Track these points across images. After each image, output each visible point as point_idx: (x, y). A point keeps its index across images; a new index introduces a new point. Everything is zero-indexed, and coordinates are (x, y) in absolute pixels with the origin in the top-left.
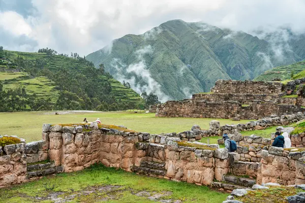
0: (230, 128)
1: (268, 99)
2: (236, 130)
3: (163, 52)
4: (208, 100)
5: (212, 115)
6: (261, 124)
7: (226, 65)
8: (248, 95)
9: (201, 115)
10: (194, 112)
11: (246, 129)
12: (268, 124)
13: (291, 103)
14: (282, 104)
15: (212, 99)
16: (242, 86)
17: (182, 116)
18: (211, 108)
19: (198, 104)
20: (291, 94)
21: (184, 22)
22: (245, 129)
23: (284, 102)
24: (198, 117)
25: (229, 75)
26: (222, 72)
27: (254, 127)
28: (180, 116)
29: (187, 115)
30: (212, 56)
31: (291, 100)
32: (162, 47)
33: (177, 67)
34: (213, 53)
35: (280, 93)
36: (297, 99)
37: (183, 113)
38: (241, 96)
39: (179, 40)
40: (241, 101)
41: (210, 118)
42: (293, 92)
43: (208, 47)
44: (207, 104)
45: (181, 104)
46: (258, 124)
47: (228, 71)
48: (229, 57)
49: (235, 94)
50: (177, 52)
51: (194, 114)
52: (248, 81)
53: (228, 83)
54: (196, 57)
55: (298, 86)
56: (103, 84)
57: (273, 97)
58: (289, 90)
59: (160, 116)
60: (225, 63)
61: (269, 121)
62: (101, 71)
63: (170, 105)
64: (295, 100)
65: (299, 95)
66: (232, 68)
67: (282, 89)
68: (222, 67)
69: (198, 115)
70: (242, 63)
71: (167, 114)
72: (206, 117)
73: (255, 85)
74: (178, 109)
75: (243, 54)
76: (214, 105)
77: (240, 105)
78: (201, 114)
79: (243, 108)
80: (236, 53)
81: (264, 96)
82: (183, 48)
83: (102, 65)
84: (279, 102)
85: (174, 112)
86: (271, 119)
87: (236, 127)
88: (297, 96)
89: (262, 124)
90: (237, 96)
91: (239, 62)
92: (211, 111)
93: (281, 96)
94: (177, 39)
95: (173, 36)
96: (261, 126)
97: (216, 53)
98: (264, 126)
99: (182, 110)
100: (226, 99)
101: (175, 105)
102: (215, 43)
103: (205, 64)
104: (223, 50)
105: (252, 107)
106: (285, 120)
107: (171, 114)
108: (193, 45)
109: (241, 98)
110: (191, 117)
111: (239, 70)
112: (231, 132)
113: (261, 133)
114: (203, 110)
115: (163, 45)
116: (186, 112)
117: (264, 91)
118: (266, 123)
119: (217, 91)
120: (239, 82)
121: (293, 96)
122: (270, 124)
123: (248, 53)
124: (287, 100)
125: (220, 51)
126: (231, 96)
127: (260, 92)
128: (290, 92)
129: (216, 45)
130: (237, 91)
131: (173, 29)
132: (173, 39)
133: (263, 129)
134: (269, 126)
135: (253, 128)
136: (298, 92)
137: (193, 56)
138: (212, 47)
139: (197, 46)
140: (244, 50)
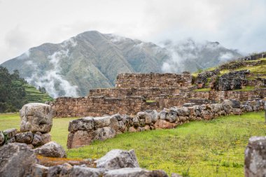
0: (90, 126)
1: (177, 93)
2: (107, 129)
3: (80, 60)
4: (108, 95)
6: (168, 117)
8: (154, 89)
9: (98, 114)
10: (90, 110)
11: (136, 127)
12: (182, 118)
13: (204, 97)
14: (193, 98)
15: (112, 95)
16: (147, 79)
18: (110, 105)
19: (94, 100)
20: (203, 87)
22: (132, 129)
23: (195, 96)
27: (154, 122)
29: (81, 114)
30: (126, 64)
31: (203, 94)
32: (79, 55)
33: (94, 74)
34: (127, 62)
35: (191, 86)
36: (209, 92)
37: (77, 112)
38: (146, 90)
39: (95, 49)
40: (146, 97)
42: (204, 85)
43: (122, 57)
44: (105, 100)
46: (163, 116)
48: (141, 66)
49: (140, 88)
50: (93, 60)
52: (153, 74)
53: (131, 76)
54: (111, 65)
55: (210, 78)
56: (16, 90)
57: (182, 90)
58: (199, 83)
61: (184, 112)
62: (16, 76)
64: (208, 94)
65: (212, 88)
67: (193, 82)
69: (94, 114)
71: (57, 113)
73: (162, 78)
74: (70, 107)
75: (153, 63)
76: (113, 101)
77: (144, 101)
78: (98, 112)
79: (148, 104)
81: (173, 90)
82: (99, 57)
83: (16, 71)
84: (189, 96)
85: (66, 111)
86: (186, 109)
87: (109, 122)
88: (209, 89)
89: (170, 117)
90: (141, 91)
92: (109, 108)
93: (191, 89)
94: (93, 48)
95: (89, 45)
96: (167, 120)
97: (129, 62)
98: (174, 122)
99: (76, 108)
100: (129, 94)
102: (128, 52)
104: (135, 59)
105: (158, 103)
106: (207, 112)
108: (108, 54)
109: (146, 93)
112: (94, 135)
113: (167, 135)
114: (101, 107)
115: (80, 53)
116: (80, 111)
117: (172, 85)
118: (178, 115)
119: (120, 85)
120: (143, 75)
121: (205, 89)
122: (184, 118)
123: (158, 62)
124: (198, 94)
125: (133, 60)
126: (134, 90)
127: (167, 86)
128: (201, 85)
129: (130, 55)
130: (142, 85)
131: (90, 39)
132: (90, 49)
133: (173, 127)
134: (182, 121)
135: (152, 125)
136: (211, 85)
137: (108, 64)
138: (126, 56)
139: (112, 55)
140: (153, 59)
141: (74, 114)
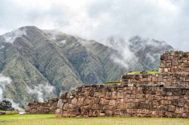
3: (16, 58)
5: (179, 111)
7: (80, 72)
9: (154, 113)
10: (139, 106)
17: (113, 115)
18: (176, 98)
19: (145, 90)
21: (37, 28)
24: (149, 116)
25: (83, 82)
26: (77, 79)
28: (107, 115)
29: (124, 111)
30: (66, 63)
32: (15, 52)
33: (31, 73)
34: (67, 61)
39: (32, 46)
41: (174, 117)
43: (62, 55)
45: (110, 91)
47: (82, 78)
48: (82, 65)
50: (30, 58)
51: (139, 111)
54: (50, 64)
59: (66, 115)
60: (78, 70)
63: (86, 93)
66: (86, 75)
68: (76, 74)
69: (147, 111)
70: (95, 71)
71: (80, 110)
72: (165, 116)
74: (103, 101)
75: (96, 62)
78: (154, 109)
80: (89, 61)
82: (37, 54)
85: (95, 106)
91: (92, 69)
92: (175, 103)
94: (31, 45)
97: (70, 61)
99: (113, 102)
101: (97, 94)
102: (69, 50)
103: (60, 71)
104: (77, 58)
107: (88, 110)
108: (47, 52)
110: (132, 115)
111: (93, 78)
114: (159, 102)
115: (16, 50)
116: (122, 107)
119: (166, 70)
123: (101, 62)
125: (75, 59)
129: (70, 53)
132: (27, 45)
137: (47, 62)
138: (66, 54)
139: (51, 53)
140: (97, 59)
141: (111, 112)
